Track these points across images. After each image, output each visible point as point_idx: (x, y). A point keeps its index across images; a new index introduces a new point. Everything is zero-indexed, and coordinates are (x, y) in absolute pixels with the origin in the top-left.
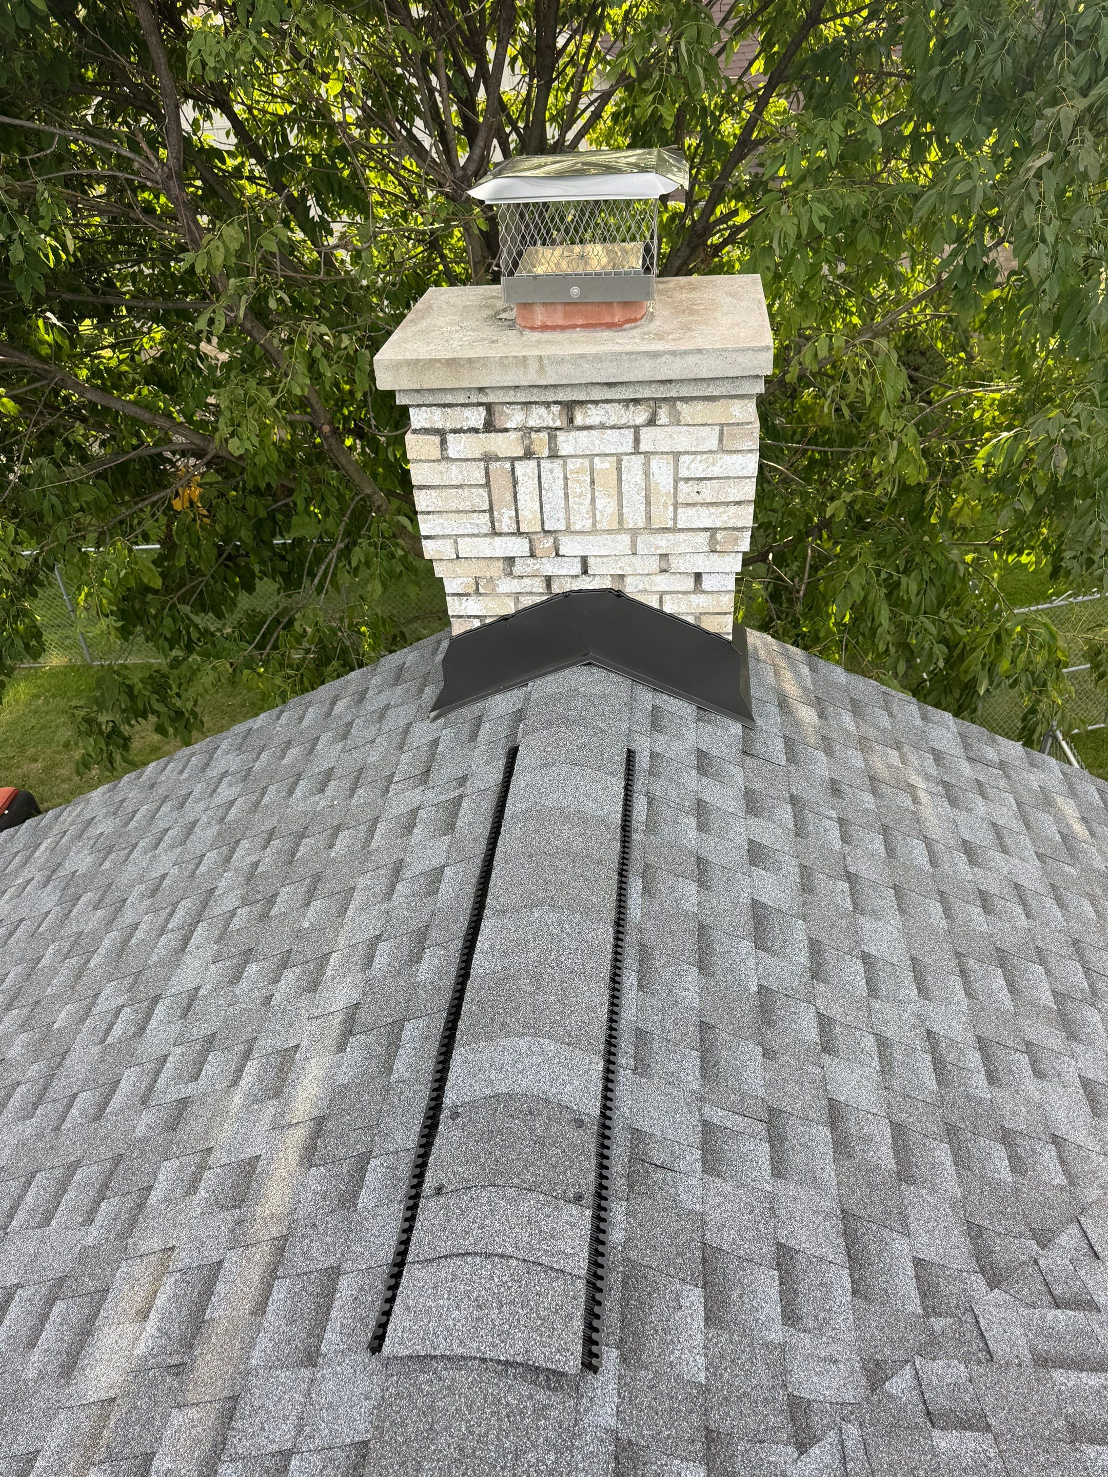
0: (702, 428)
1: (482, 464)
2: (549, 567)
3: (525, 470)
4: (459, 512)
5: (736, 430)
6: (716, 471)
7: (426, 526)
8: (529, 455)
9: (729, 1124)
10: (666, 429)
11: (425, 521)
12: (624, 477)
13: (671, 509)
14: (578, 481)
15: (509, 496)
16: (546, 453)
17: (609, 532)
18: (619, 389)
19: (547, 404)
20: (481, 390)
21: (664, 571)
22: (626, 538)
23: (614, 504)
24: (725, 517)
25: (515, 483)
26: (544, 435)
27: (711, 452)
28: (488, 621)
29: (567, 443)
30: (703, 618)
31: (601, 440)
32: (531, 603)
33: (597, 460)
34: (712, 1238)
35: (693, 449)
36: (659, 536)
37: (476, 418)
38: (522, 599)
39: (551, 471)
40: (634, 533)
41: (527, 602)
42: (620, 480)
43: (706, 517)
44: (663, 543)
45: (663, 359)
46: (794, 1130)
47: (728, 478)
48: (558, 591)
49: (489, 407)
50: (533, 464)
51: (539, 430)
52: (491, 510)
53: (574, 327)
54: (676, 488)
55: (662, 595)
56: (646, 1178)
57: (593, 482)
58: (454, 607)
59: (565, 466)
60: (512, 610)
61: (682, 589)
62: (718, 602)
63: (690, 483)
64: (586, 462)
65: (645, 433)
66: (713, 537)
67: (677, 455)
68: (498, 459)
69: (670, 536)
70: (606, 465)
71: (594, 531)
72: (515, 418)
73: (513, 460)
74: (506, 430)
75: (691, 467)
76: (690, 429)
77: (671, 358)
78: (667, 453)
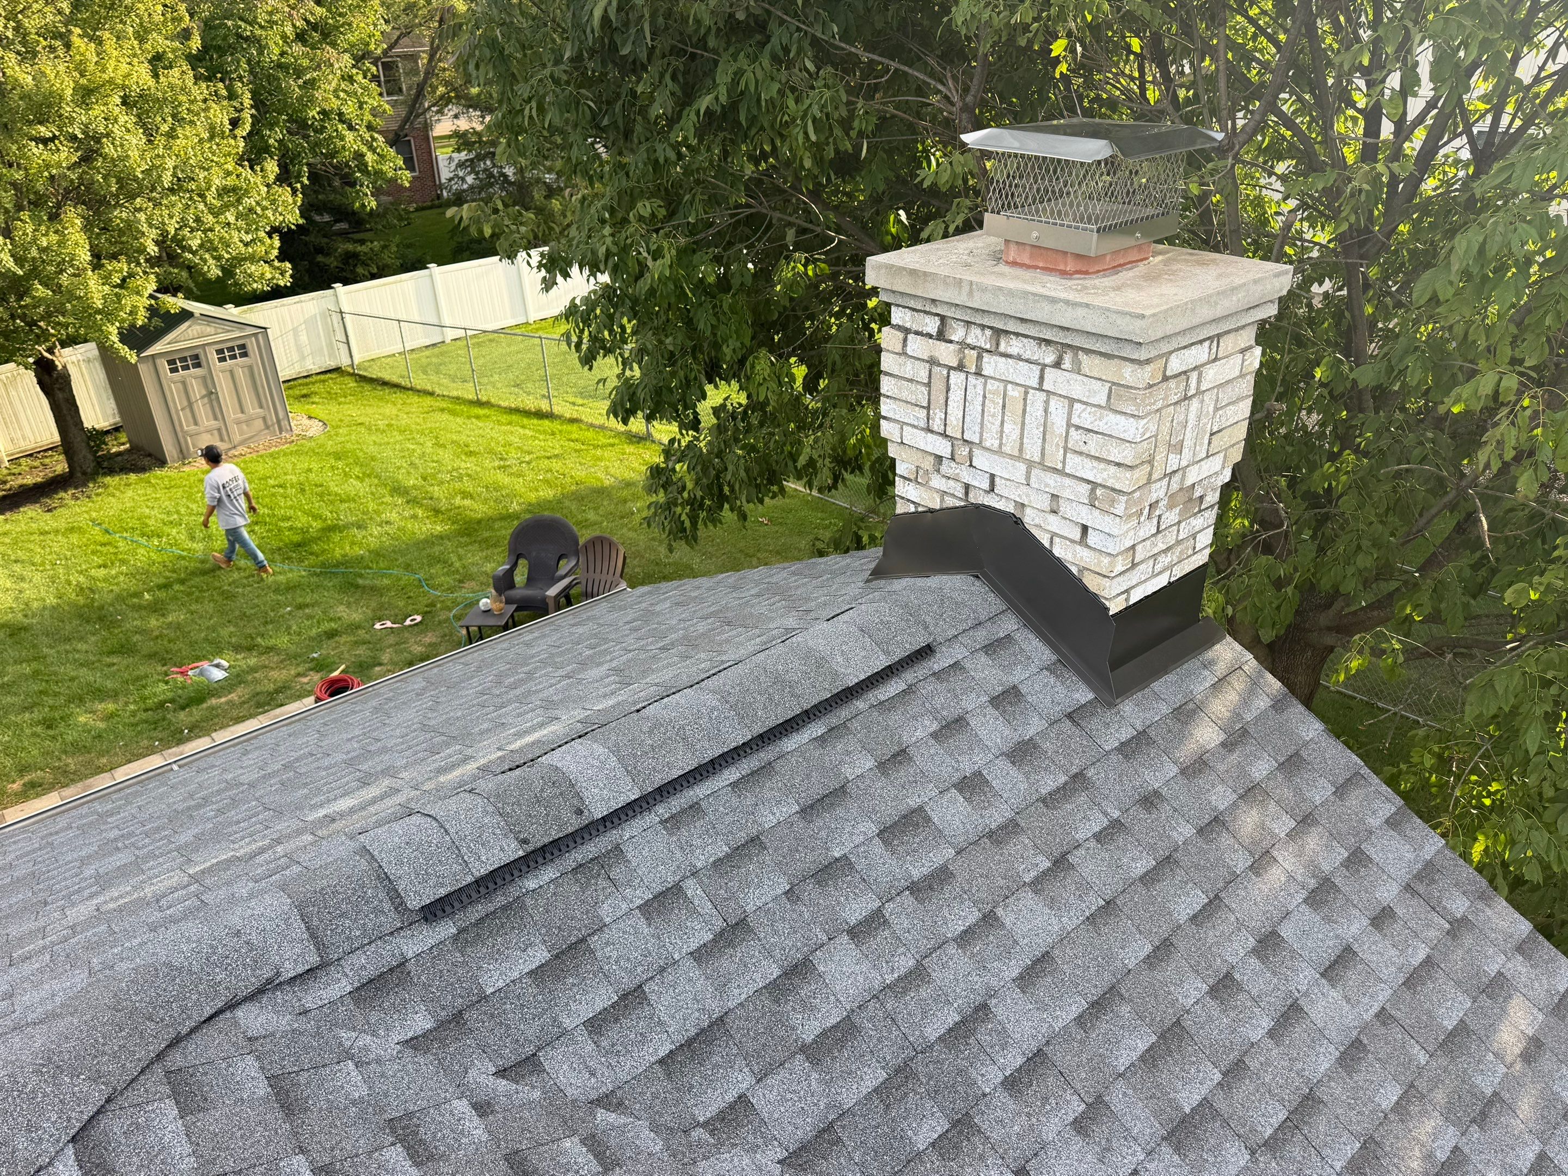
0: (1094, 381)
1: (927, 365)
2: (966, 476)
3: (957, 379)
4: (907, 402)
5: (1122, 391)
6: (1101, 426)
7: (886, 407)
8: (960, 367)
9: (696, 902)
10: (1065, 373)
11: (885, 403)
12: (1028, 409)
13: (1062, 451)
14: (993, 402)
15: (942, 401)
16: (973, 370)
17: (1011, 457)
18: (1028, 325)
19: (983, 327)
20: (933, 301)
21: (1054, 512)
22: (1023, 467)
23: (1018, 432)
24: (1105, 475)
25: (948, 390)
26: (974, 353)
27: (1099, 406)
28: (920, 509)
29: (991, 365)
30: (1086, 573)
31: (1015, 369)
32: (951, 505)
33: (1010, 387)
34: (594, 941)
35: (1085, 399)
36: (1049, 474)
37: (932, 326)
38: (946, 498)
39: (975, 386)
40: (1030, 464)
41: (950, 502)
42: (1024, 411)
43: (1089, 470)
44: (1052, 482)
45: (1059, 306)
46: (748, 950)
47: (1110, 436)
48: (973, 501)
49: (943, 318)
50: (963, 376)
51: (973, 348)
52: (928, 408)
53: (1036, 267)
54: (1067, 433)
55: (1053, 535)
56: (593, 877)
57: (1004, 406)
58: (901, 488)
59: (985, 384)
60: (937, 505)
61: (1070, 536)
62: (1100, 562)
63: (1080, 432)
64: (1002, 385)
65: (1050, 373)
66: (1093, 491)
67: (1072, 401)
68: (939, 365)
69: (1058, 478)
70: (1016, 394)
71: (999, 452)
72: (957, 333)
73: (950, 368)
74: (951, 342)
75: (1083, 416)
76: (1085, 379)
77: (1065, 307)
78: (1065, 397)
